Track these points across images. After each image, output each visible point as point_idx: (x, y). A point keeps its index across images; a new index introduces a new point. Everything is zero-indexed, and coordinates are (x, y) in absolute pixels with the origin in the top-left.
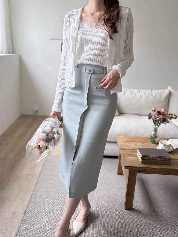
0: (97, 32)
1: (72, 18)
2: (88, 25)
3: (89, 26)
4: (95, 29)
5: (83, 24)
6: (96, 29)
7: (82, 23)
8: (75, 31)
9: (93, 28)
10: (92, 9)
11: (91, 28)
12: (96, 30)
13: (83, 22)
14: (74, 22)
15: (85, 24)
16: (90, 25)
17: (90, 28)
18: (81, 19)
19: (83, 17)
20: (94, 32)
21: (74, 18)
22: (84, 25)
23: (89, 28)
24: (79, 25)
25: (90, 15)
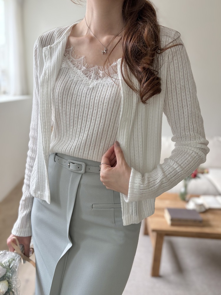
0: (98, 87)
1: (46, 47)
2: (80, 67)
3: (82, 69)
4: (95, 78)
5: (70, 64)
6: (97, 79)
7: (68, 60)
8: (48, 81)
9: (91, 76)
10: (92, 28)
11: (86, 74)
12: (95, 82)
13: (71, 60)
14: (51, 59)
15: (74, 64)
16: (84, 68)
17: (84, 76)
18: (66, 51)
19: (71, 48)
20: (91, 86)
21: (50, 48)
22: (72, 66)
23: (82, 74)
24: (61, 67)
25: (87, 40)
